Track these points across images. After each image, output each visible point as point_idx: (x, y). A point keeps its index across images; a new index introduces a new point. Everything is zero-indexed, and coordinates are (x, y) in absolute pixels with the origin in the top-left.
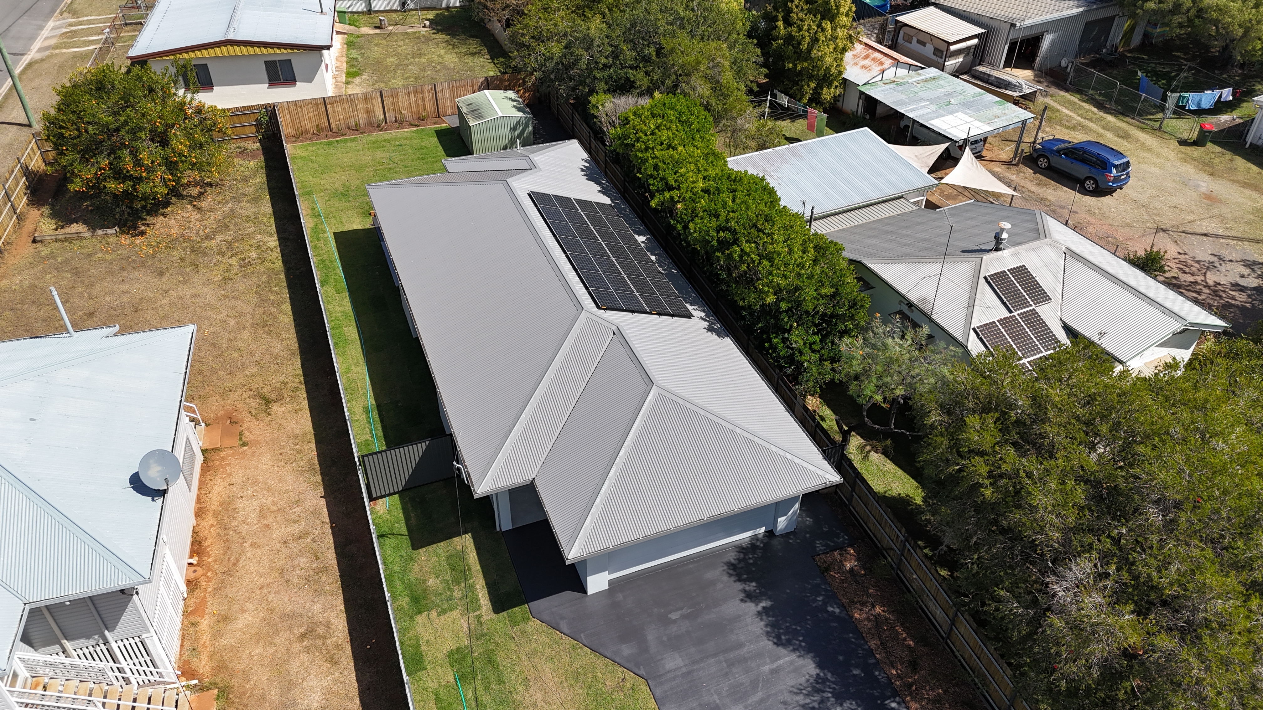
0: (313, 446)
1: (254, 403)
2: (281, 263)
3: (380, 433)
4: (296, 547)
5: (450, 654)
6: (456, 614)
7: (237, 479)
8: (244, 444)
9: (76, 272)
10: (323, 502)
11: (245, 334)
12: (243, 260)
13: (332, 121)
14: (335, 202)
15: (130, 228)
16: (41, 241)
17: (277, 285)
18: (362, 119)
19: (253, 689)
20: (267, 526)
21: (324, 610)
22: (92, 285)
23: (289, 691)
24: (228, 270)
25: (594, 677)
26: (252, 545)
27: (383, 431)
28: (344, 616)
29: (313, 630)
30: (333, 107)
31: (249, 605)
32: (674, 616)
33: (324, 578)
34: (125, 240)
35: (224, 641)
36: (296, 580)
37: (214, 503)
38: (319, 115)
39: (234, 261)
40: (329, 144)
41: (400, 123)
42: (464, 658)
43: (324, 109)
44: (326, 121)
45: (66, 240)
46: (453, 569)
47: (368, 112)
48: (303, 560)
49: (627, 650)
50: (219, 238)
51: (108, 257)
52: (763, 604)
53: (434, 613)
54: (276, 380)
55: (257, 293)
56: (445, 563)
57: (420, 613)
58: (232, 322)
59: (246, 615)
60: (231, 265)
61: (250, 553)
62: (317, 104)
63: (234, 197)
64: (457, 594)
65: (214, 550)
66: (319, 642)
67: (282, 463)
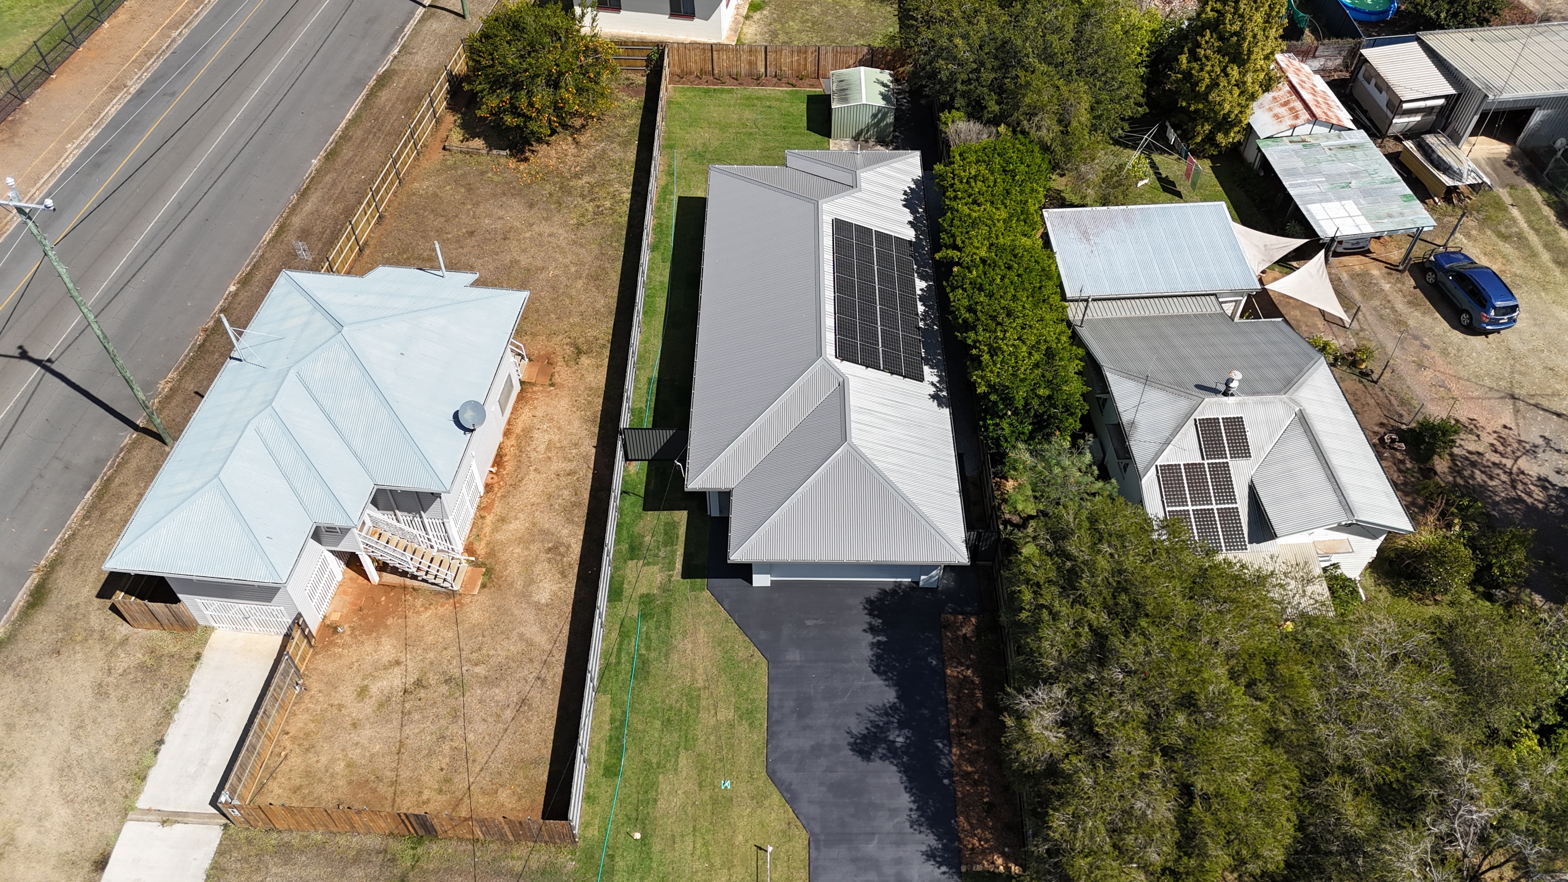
0: (601, 400)
1: (569, 350)
2: (626, 219)
3: (653, 406)
4: (564, 481)
5: (642, 596)
6: (656, 568)
7: (539, 413)
8: (552, 385)
9: (470, 189)
10: (594, 450)
11: (580, 284)
12: (598, 207)
13: (715, 67)
14: (690, 161)
15: (518, 151)
16: (449, 150)
17: (617, 241)
18: (744, 68)
19: (507, 576)
20: (550, 458)
21: (569, 536)
22: (477, 204)
23: (529, 585)
24: (583, 216)
25: (732, 647)
26: (535, 470)
27: (655, 404)
28: (580, 543)
29: (557, 548)
30: (719, 54)
31: (521, 515)
32: (808, 623)
33: (576, 512)
34: (512, 163)
35: (498, 536)
36: (557, 507)
37: (518, 429)
38: (705, 60)
39: (590, 207)
40: (707, 91)
41: (779, 78)
42: (649, 602)
43: (710, 54)
44: (710, 66)
45: (468, 153)
46: (666, 533)
47: (750, 63)
48: (566, 492)
49: (763, 636)
50: (586, 179)
51: (496, 179)
52: (880, 638)
53: (641, 562)
54: (591, 333)
55: (600, 245)
56: (662, 528)
57: (632, 559)
58: (573, 269)
59: (517, 522)
60: (587, 210)
61: (532, 475)
62: (704, 49)
63: (609, 136)
64: (662, 554)
65: (510, 465)
66: (558, 558)
67: (575, 409)
